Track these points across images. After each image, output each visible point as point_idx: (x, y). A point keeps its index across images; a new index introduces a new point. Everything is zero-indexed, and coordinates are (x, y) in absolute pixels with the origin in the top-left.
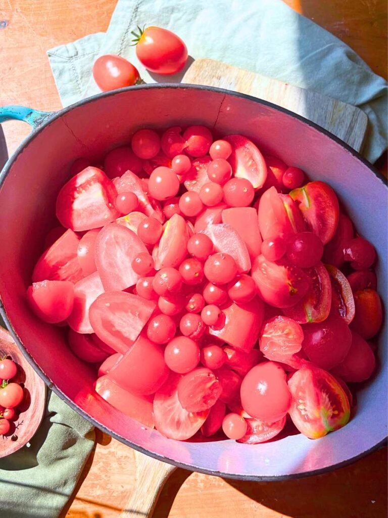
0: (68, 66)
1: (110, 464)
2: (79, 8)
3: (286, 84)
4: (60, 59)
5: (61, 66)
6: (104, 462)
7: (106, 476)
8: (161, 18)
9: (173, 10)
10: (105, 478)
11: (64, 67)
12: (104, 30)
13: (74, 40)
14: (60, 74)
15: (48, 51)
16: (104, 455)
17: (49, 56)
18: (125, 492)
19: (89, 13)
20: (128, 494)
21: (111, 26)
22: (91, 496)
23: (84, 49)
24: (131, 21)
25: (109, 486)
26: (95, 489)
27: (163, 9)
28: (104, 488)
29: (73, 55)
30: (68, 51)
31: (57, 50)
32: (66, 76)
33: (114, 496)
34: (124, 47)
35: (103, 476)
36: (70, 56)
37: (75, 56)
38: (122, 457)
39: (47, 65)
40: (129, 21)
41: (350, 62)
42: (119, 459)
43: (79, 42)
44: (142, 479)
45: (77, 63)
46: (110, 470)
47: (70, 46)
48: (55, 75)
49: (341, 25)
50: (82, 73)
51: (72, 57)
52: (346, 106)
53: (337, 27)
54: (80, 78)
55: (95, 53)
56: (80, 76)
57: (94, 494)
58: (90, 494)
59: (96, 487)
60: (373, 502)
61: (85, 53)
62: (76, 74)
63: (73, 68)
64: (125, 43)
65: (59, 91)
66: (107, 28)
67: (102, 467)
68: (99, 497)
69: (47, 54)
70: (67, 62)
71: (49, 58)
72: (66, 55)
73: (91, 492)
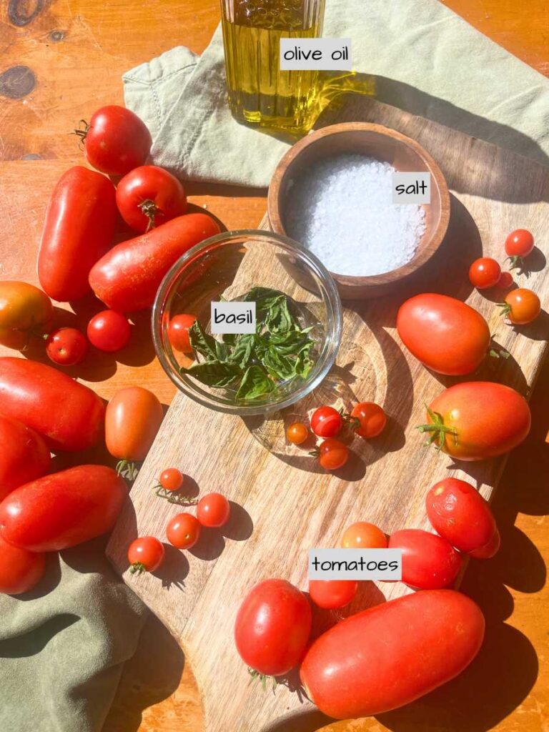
0: (147, 94)
1: (163, 713)
2: (168, 19)
4: (138, 85)
5: (138, 94)
11: (142, 96)
14: (137, 105)
15: (124, 76)
17: (126, 82)
19: (183, 26)
29: (156, 78)
30: (150, 72)
31: (135, 73)
32: (144, 110)
36: (152, 78)
37: (158, 77)
38: (182, 702)
42: (178, 705)
45: (161, 88)
46: (162, 722)
47: (153, 64)
50: (167, 105)
51: (154, 80)
54: (162, 112)
56: (163, 110)
62: (158, 108)
63: (155, 98)
67: (151, 716)
69: (123, 79)
70: (147, 88)
71: (124, 85)
72: (146, 78)
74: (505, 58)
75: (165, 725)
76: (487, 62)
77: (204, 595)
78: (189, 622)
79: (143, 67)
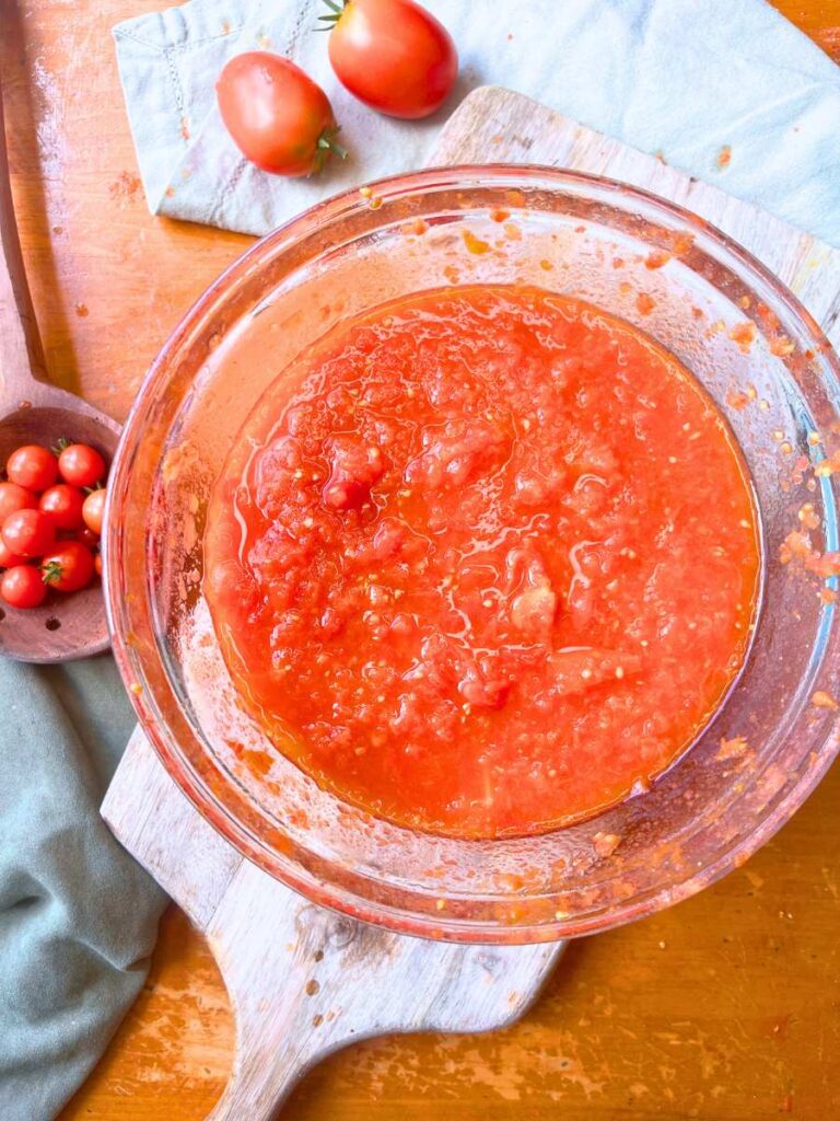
0: (160, 67)
1: (184, 1022)
3: (692, 180)
4: (143, 49)
5: (144, 66)
6: (171, 1017)
7: (174, 1045)
10: (171, 1049)
11: (151, 71)
14: (142, 87)
15: (116, 27)
16: (173, 1001)
17: (119, 39)
18: (211, 1083)
20: (219, 1088)
22: (139, 1082)
23: (203, 28)
25: (179, 1067)
26: (147, 1069)
28: (167, 1070)
29: (175, 41)
30: (163, 29)
32: (154, 97)
33: (189, 1089)
34: (302, 31)
35: (167, 1045)
36: (168, 41)
37: (179, 42)
38: (211, 1009)
39: (111, 60)
42: (205, 1013)
43: (196, 7)
44: (246, 1077)
45: (184, 61)
46: (184, 1033)
47: (169, 15)
48: (128, 89)
50: (194, 91)
51: (172, 45)
52: (831, 252)
53: (833, 38)
54: (186, 102)
55: (228, 38)
56: (187, 97)
57: (145, 1079)
58: (138, 1078)
59: (152, 1066)
61: (205, 37)
62: (178, 93)
63: (173, 76)
64: (305, 21)
65: (133, 133)
67: (167, 1026)
68: (155, 1085)
69: (113, 34)
70: (159, 57)
71: (117, 44)
72: (158, 38)
73: (139, 1074)
75: (188, 1037)
77: (239, 877)
78: (218, 911)
79: (151, 19)
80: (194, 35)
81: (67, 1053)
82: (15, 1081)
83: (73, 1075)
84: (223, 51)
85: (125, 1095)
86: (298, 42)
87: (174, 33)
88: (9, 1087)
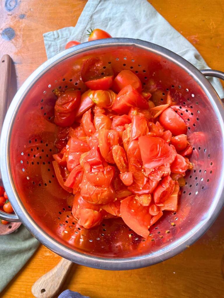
0: (53, 43)
2: (62, 12)
4: (49, 39)
5: (50, 42)
8: (104, 23)
9: (110, 19)
11: (51, 43)
12: (74, 25)
13: (58, 29)
14: (50, 47)
15: (44, 34)
17: (44, 37)
19: (67, 15)
21: (77, 24)
23: (62, 35)
24: (88, 23)
26: (46, 253)
27: (106, 18)
29: (56, 37)
30: (54, 35)
31: (48, 34)
32: (52, 49)
34: (83, 36)
37: (57, 38)
39: (43, 41)
40: (87, 23)
41: (196, 60)
43: (61, 30)
45: (58, 42)
47: (55, 32)
48: (46, 47)
49: (196, 37)
50: (60, 48)
51: (56, 38)
53: (193, 38)
54: (59, 50)
55: (67, 37)
57: (46, 255)
59: (47, 252)
60: (174, 273)
61: (63, 37)
62: (57, 48)
63: (56, 45)
64: (83, 34)
65: (47, 56)
66: (76, 25)
68: (48, 256)
69: (43, 36)
70: (53, 41)
71: (44, 38)
72: (53, 37)
73: (44, 254)
74: (179, 37)
76: (172, 39)
79: (51, 33)
80: (60, 36)
81: (29, 249)
82: (17, 255)
83: (30, 254)
84: (66, 40)
85: (41, 259)
86: (82, 39)
87: (56, 36)
88: (16, 257)
